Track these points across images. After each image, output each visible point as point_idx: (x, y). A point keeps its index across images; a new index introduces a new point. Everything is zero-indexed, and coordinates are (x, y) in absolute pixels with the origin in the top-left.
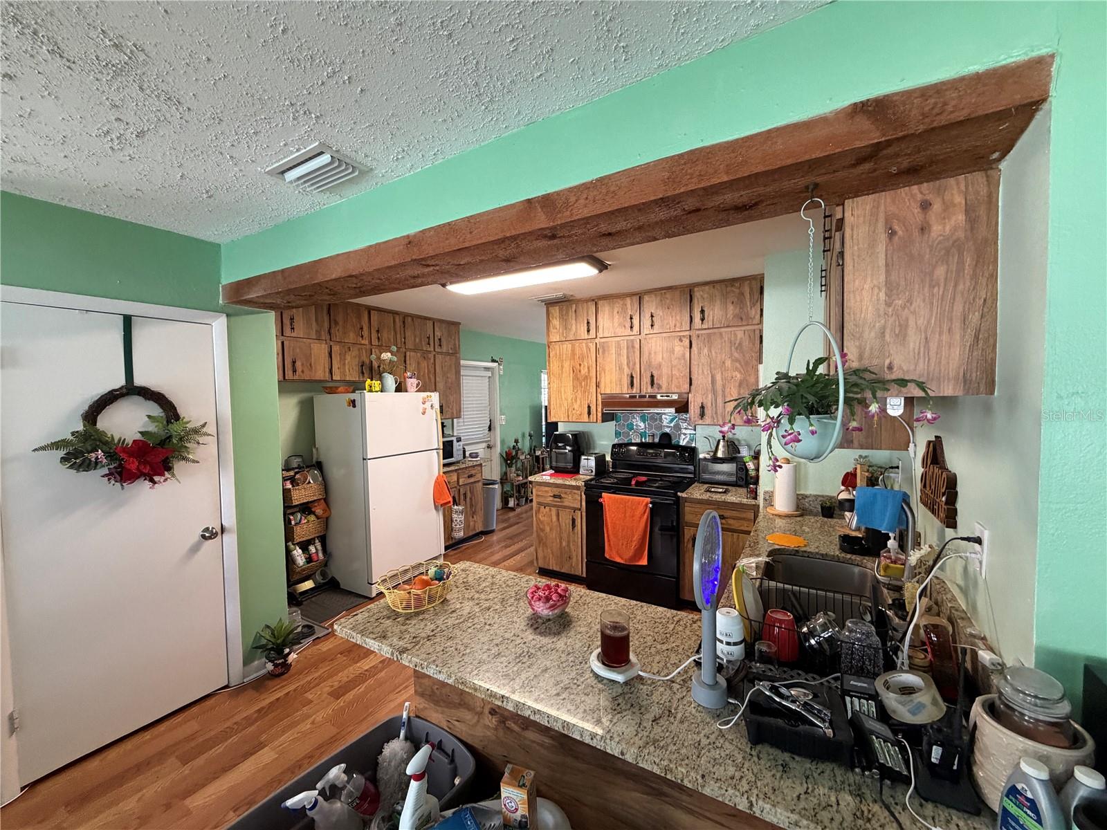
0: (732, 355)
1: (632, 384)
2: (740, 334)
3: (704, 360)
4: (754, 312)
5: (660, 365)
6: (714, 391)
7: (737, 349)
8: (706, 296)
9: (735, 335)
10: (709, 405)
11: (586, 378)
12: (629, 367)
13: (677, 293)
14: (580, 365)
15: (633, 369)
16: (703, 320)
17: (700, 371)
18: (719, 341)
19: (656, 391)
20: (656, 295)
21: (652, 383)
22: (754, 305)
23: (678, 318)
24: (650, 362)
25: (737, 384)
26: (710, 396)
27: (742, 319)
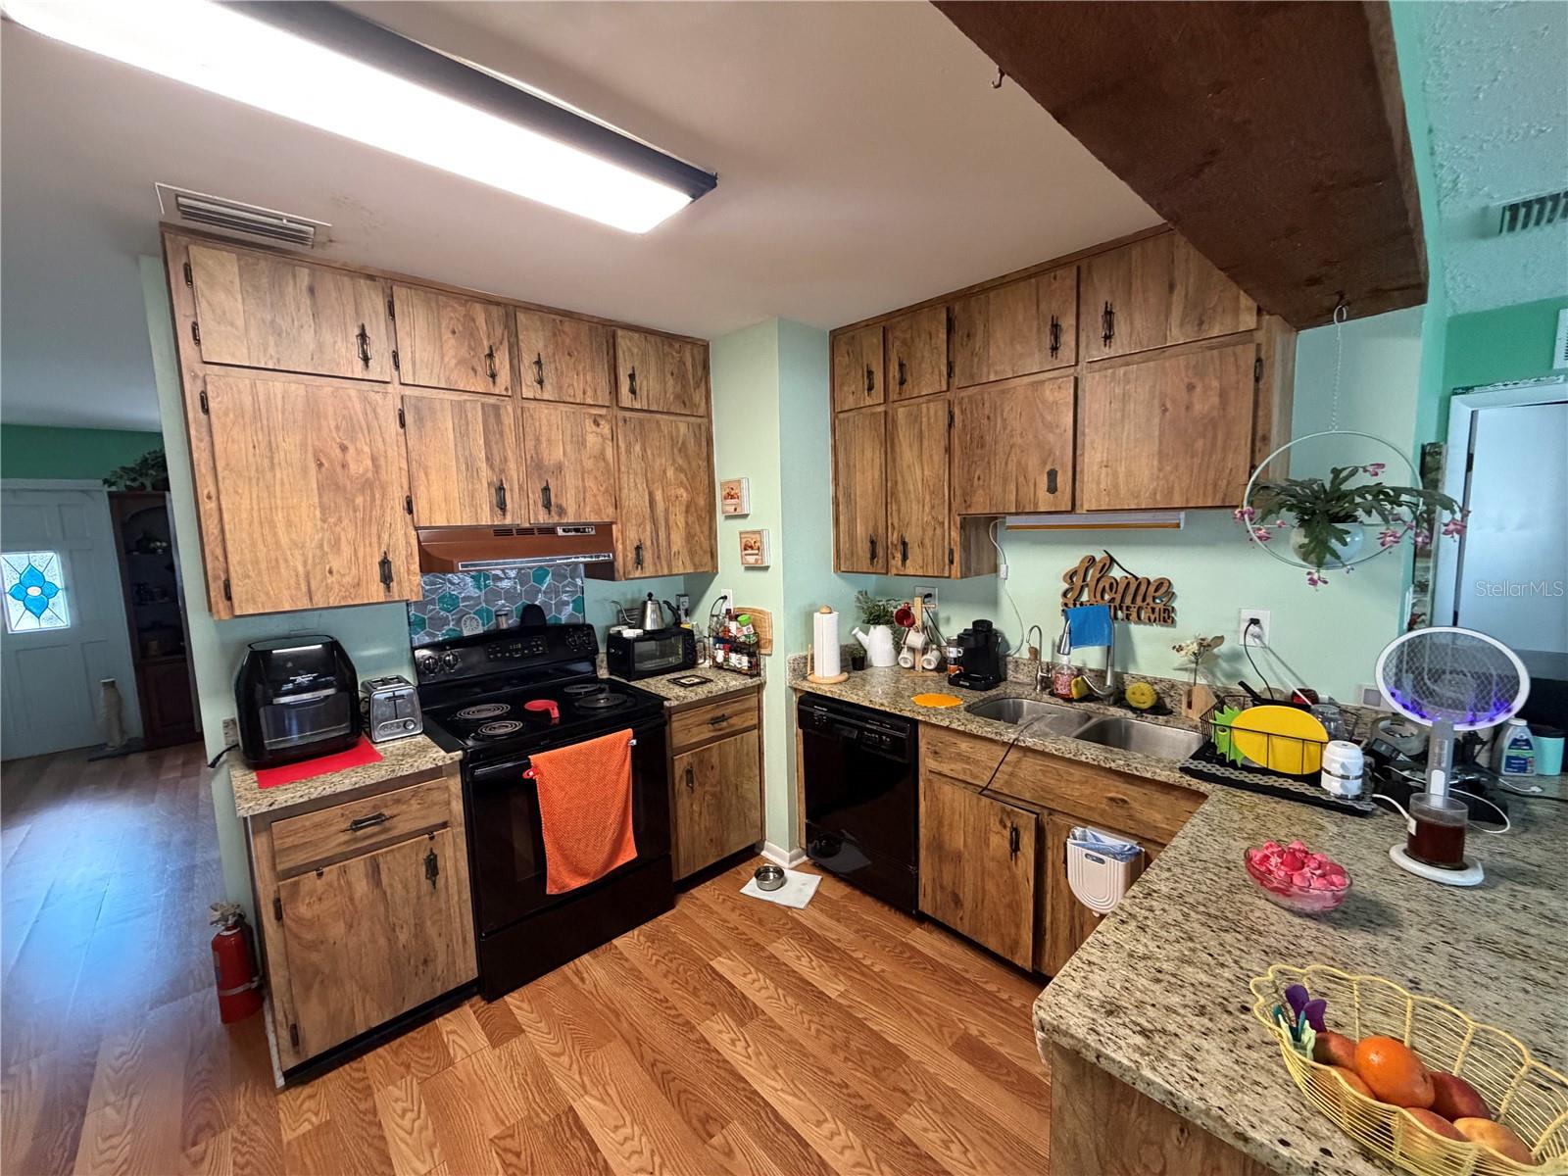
0: (674, 460)
1: (502, 506)
2: (683, 428)
3: (637, 466)
4: (698, 397)
5: (560, 468)
6: (654, 521)
7: (680, 450)
8: (635, 350)
9: (677, 427)
10: (648, 543)
11: (367, 485)
12: (491, 467)
13: (585, 327)
14: (344, 449)
15: (502, 471)
16: (633, 391)
17: (632, 485)
18: (656, 435)
19: (556, 519)
20: (542, 320)
21: (547, 505)
22: (697, 386)
23: (589, 378)
24: (541, 460)
25: (684, 509)
26: (648, 528)
27: (684, 403)
